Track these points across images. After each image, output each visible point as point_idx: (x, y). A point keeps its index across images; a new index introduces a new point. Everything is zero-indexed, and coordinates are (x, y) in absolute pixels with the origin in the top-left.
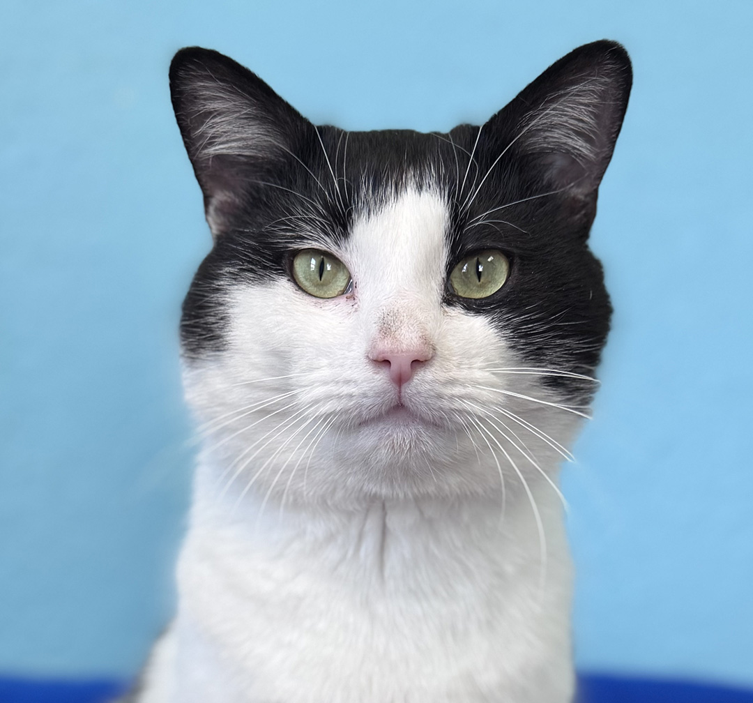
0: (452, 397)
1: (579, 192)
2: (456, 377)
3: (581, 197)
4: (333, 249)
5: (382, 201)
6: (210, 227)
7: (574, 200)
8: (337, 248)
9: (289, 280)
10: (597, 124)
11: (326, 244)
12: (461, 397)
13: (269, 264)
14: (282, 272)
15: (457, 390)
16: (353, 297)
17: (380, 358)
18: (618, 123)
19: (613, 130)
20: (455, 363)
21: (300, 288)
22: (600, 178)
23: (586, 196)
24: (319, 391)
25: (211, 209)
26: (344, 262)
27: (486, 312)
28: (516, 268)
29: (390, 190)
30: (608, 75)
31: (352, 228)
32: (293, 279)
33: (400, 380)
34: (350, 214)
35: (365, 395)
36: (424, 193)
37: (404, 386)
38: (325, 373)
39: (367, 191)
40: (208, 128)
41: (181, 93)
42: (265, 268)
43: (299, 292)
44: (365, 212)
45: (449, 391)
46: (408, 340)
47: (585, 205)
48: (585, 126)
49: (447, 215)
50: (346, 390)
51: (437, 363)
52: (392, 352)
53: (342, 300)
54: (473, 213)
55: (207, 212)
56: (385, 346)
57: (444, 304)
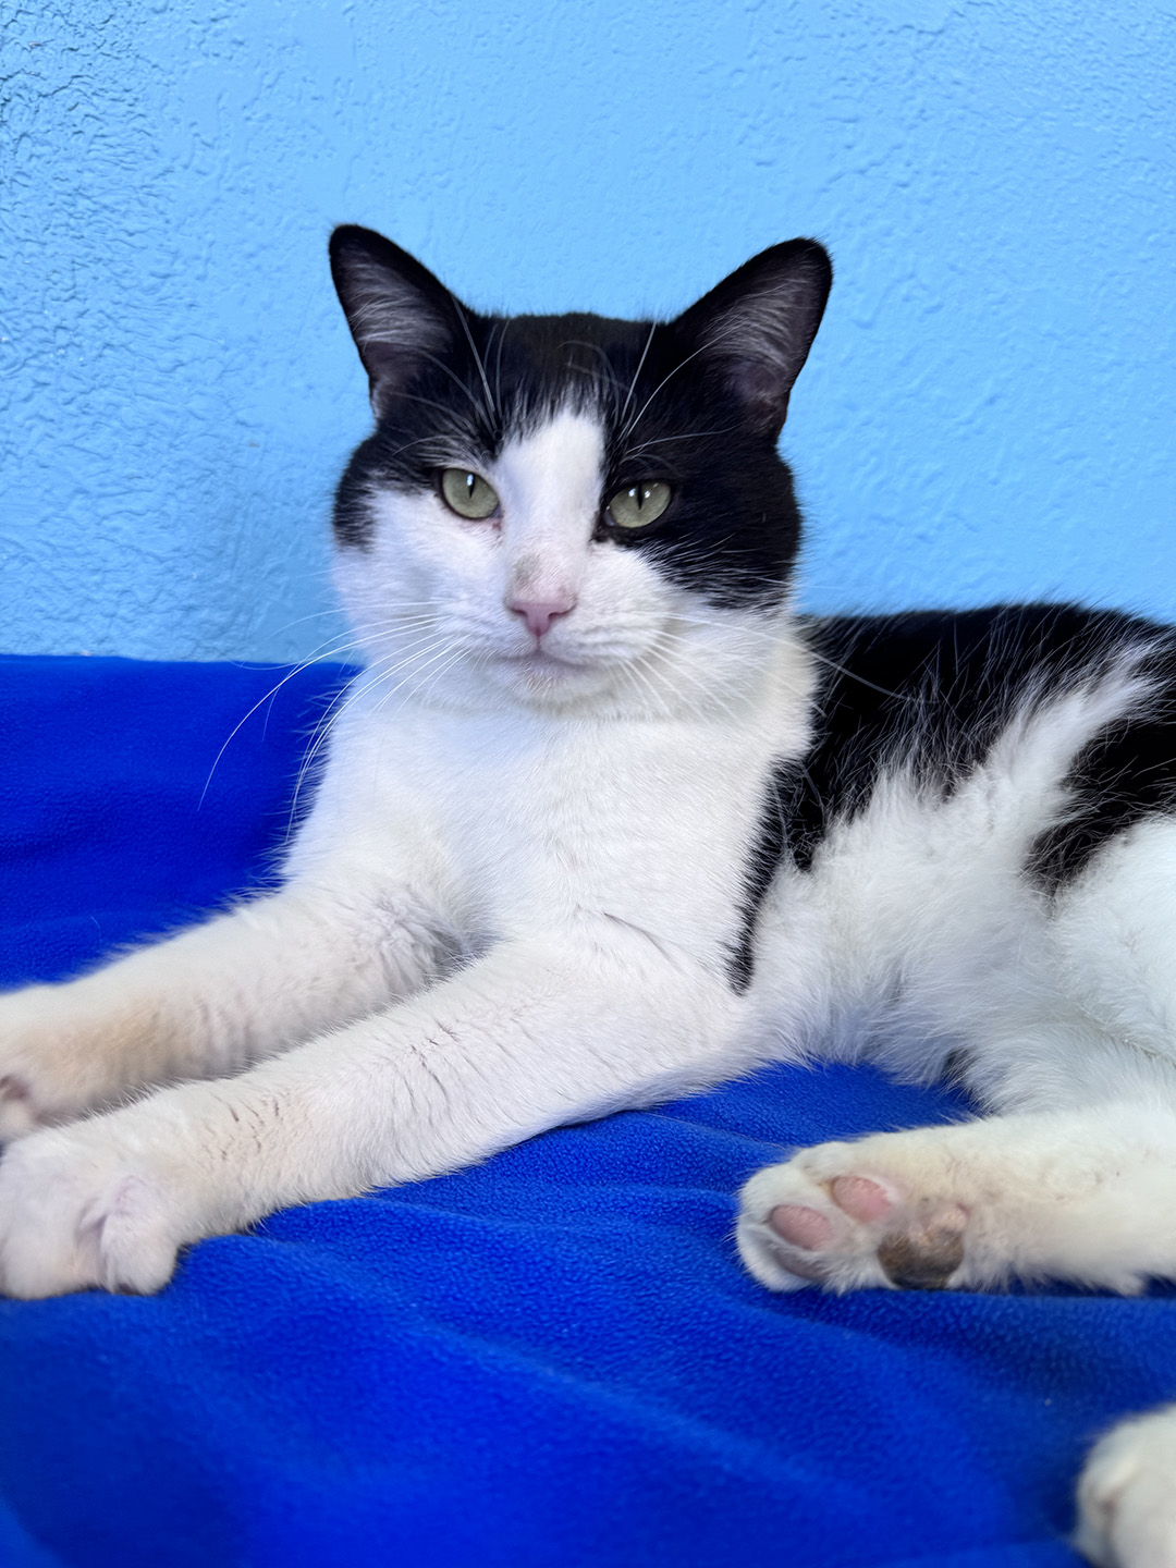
0: (595, 645)
1: (766, 396)
2: (599, 624)
3: (769, 402)
4: (481, 471)
5: (535, 424)
6: (374, 411)
7: (762, 403)
8: (485, 471)
9: (436, 495)
10: (791, 332)
11: (473, 465)
12: (605, 644)
13: (417, 476)
14: (431, 486)
15: (600, 638)
16: (498, 527)
17: (517, 608)
18: (815, 324)
19: (808, 332)
20: (597, 609)
21: (447, 505)
22: (792, 381)
23: (774, 400)
24: (457, 625)
25: (375, 392)
26: (494, 488)
27: (638, 546)
28: (677, 495)
29: (546, 408)
30: (805, 277)
31: (501, 451)
32: (441, 495)
33: (538, 632)
34: (499, 436)
35: (501, 639)
36: (581, 416)
37: (542, 637)
38: (463, 607)
39: (521, 409)
40: (365, 312)
41: (343, 270)
42: (414, 479)
43: (446, 510)
44: (517, 433)
45: (590, 639)
46: (545, 590)
47: (773, 409)
48: (778, 334)
49: (602, 447)
50: (484, 630)
51: (580, 610)
52: (527, 604)
53: (487, 526)
54: (632, 440)
55: (371, 395)
56: (522, 596)
57: (593, 542)
